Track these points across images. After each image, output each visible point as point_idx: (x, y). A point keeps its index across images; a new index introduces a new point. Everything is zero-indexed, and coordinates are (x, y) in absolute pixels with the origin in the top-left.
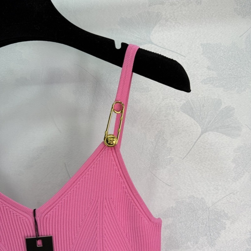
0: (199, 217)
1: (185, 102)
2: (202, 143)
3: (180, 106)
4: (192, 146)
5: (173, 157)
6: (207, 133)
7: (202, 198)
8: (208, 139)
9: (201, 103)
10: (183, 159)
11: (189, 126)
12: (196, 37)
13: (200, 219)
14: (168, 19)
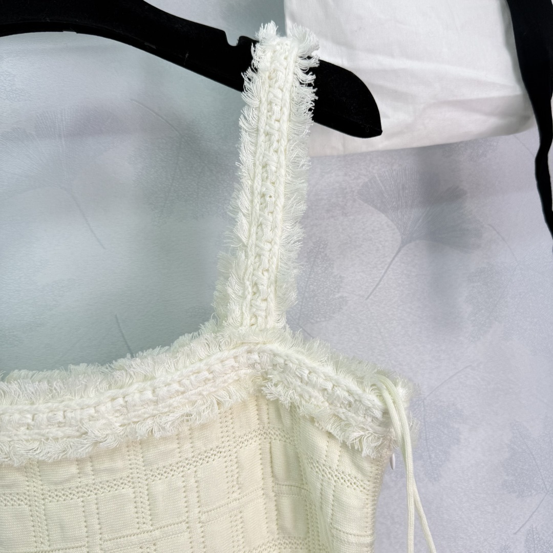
5: (345, 295)
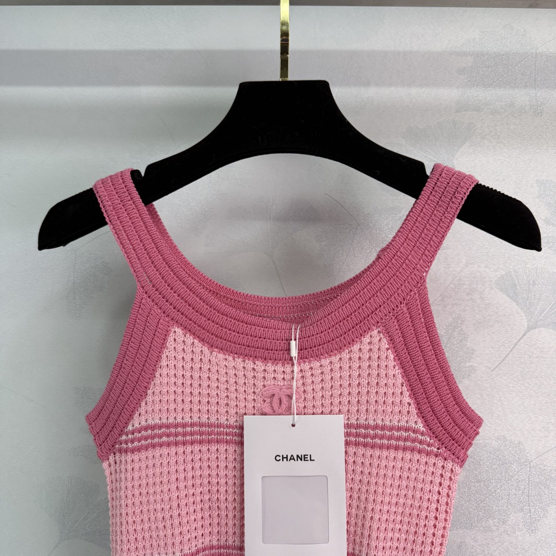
0: (512, 477)
1: (503, 273)
2: (527, 346)
3: (496, 279)
4: (509, 350)
6: (537, 330)
7: (519, 443)
8: (538, 340)
9: (530, 277)
10: (492, 371)
11: (507, 314)
12: (530, 169)
13: (513, 480)
14: (485, 135)
